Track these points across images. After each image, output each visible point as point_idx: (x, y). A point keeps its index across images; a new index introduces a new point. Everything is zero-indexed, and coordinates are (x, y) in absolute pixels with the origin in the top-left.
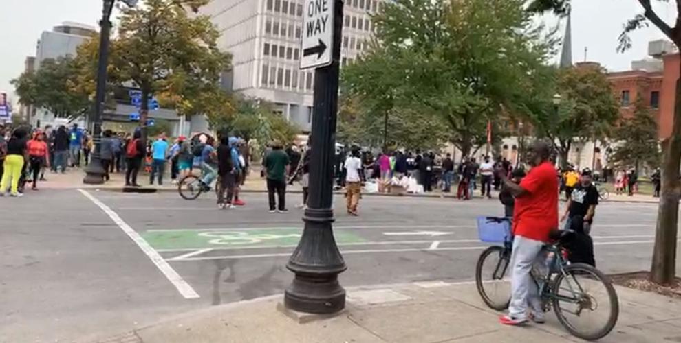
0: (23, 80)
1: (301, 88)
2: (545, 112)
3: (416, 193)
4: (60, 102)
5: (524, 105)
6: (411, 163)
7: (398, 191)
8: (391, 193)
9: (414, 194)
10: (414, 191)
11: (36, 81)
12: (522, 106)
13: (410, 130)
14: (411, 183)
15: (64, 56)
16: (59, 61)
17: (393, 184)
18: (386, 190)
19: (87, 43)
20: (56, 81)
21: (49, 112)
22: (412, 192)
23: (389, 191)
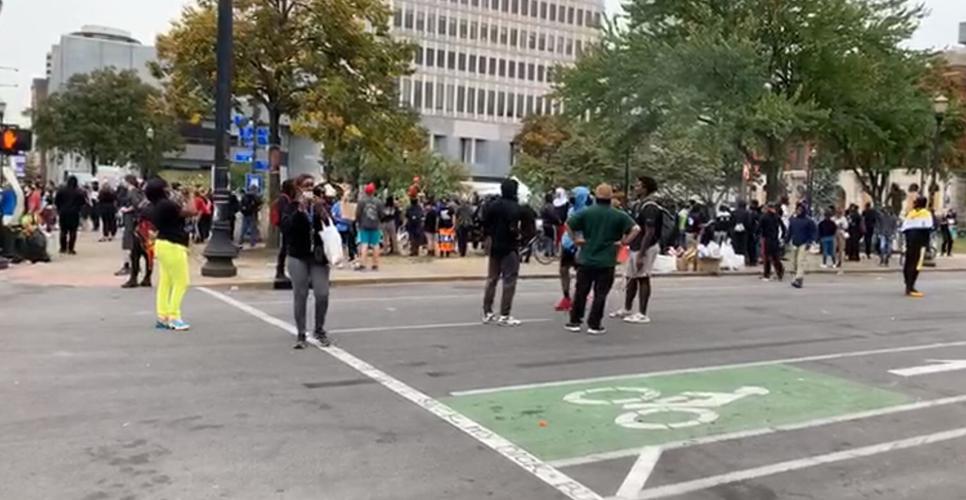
0: (43, 109)
1: (450, 109)
2: (902, 128)
3: (735, 269)
4: (103, 141)
5: (867, 118)
6: (725, 218)
7: (711, 267)
8: (698, 272)
9: (732, 270)
10: (731, 267)
11: (62, 110)
12: (863, 119)
13: (651, 166)
14: (725, 253)
15: (103, 70)
16: (93, 77)
17: (700, 255)
18: (691, 266)
19: (177, 28)
20: (93, 108)
21: (83, 159)
22: (727, 269)
23: (695, 269)
